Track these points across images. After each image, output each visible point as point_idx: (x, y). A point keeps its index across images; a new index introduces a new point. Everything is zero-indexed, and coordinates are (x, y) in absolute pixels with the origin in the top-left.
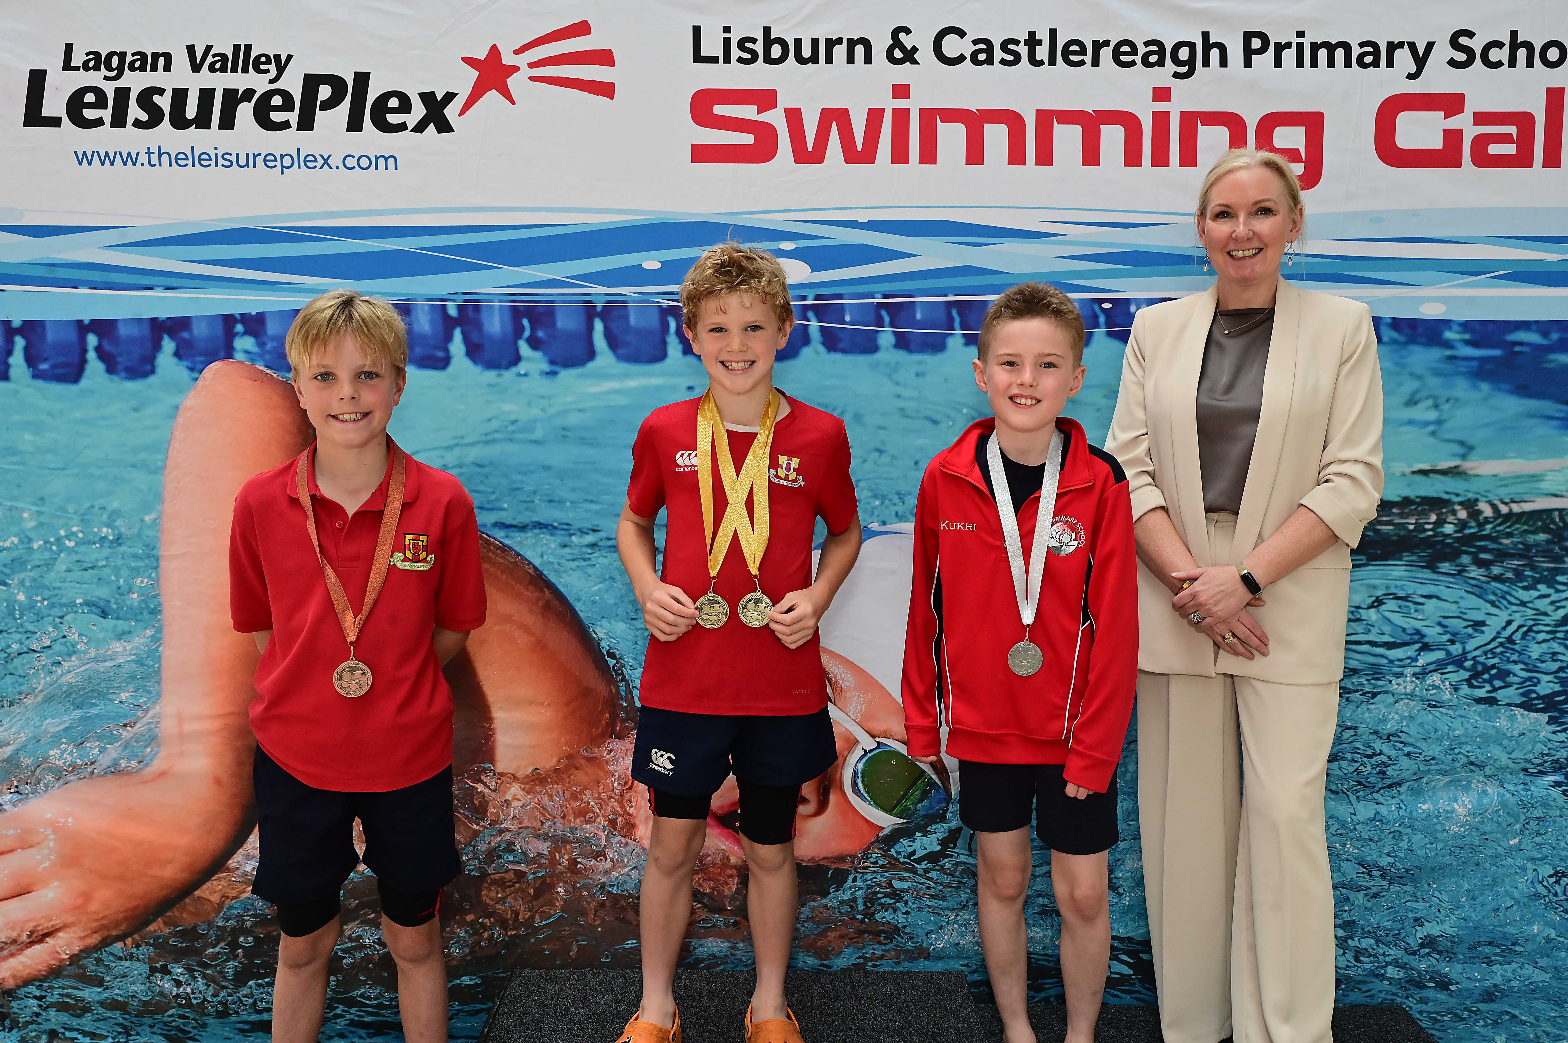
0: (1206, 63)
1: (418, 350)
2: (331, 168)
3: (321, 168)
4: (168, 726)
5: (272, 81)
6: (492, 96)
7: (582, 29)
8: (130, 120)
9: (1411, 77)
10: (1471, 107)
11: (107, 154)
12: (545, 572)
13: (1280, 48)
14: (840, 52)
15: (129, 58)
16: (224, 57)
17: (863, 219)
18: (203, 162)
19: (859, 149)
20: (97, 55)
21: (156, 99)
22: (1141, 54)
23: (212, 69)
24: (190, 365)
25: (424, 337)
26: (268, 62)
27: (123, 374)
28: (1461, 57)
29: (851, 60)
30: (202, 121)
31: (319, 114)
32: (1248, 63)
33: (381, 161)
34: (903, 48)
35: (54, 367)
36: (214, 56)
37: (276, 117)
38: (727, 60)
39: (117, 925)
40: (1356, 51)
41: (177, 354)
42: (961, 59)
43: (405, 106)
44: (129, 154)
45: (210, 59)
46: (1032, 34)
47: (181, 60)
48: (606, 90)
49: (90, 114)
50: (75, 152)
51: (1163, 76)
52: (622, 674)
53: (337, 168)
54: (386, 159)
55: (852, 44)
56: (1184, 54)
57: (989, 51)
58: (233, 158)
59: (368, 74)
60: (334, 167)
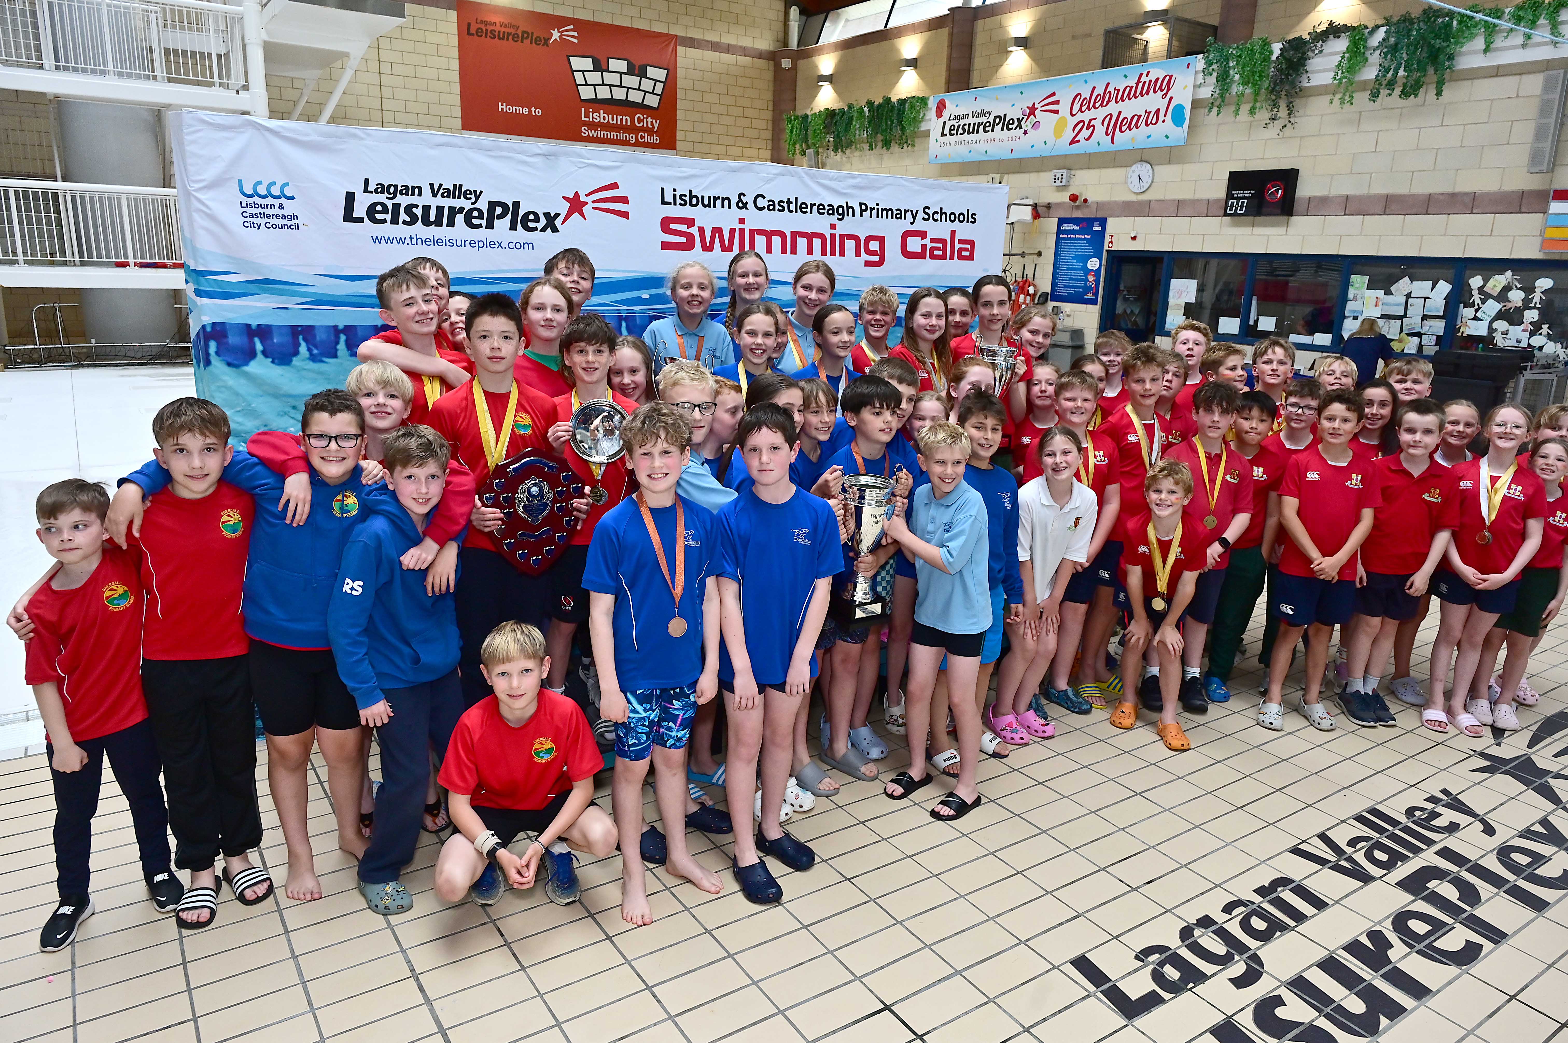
0: (848, 215)
2: (502, 248)
3: (498, 248)
5: (473, 204)
7: (614, 186)
8: (401, 221)
9: (912, 223)
10: (929, 236)
11: (389, 238)
13: (872, 209)
14: (719, 202)
15: (399, 188)
16: (448, 190)
18: (440, 242)
19: (726, 246)
20: (382, 185)
21: (414, 210)
22: (826, 209)
23: (442, 196)
26: (471, 194)
28: (926, 217)
29: (723, 207)
30: (438, 222)
31: (496, 220)
32: (861, 216)
33: (526, 245)
34: (742, 203)
36: (443, 189)
37: (475, 221)
38: (675, 204)
40: (895, 212)
42: (764, 208)
43: (537, 219)
44: (401, 238)
45: (441, 191)
46: (789, 199)
47: (427, 191)
48: (625, 215)
49: (379, 217)
50: (372, 237)
51: (834, 219)
53: (506, 248)
54: (529, 245)
55: (723, 199)
56: (840, 211)
57: (774, 205)
58: (455, 242)
59: (519, 202)
60: (504, 248)
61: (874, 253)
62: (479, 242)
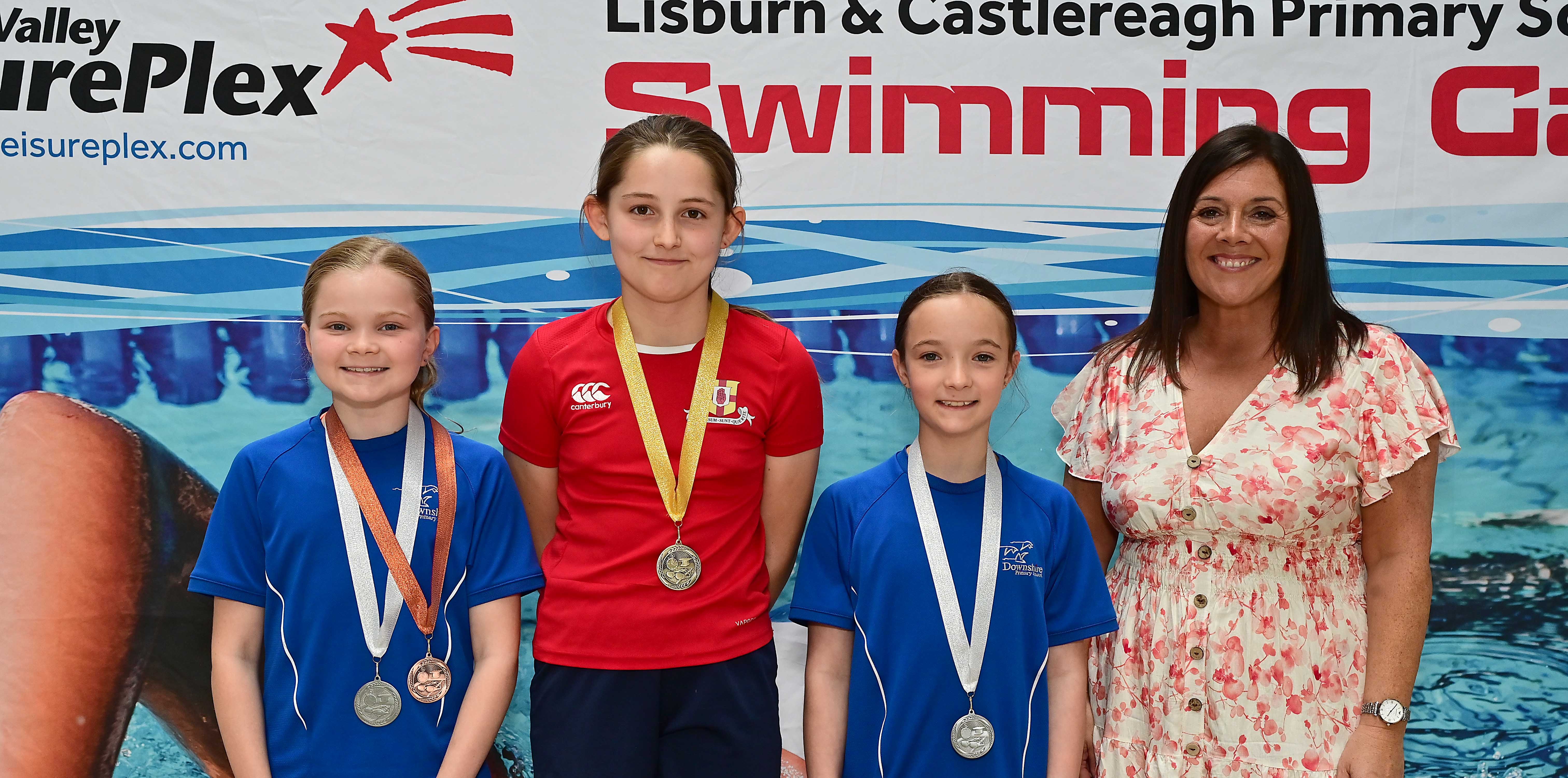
0: (1228, 31)
1: (270, 380)
2: (165, 157)
3: (153, 157)
5: (93, 52)
6: (363, 71)
9: (1474, 46)
10: (1547, 82)
13: (1317, 12)
14: (787, 18)
16: (35, 23)
17: (815, 220)
18: (7, 150)
19: (811, 134)
22: (1149, 19)
23: (20, 37)
25: (277, 363)
26: (90, 29)
28: (1534, 23)
29: (799, 27)
30: (8, 100)
31: (151, 92)
32: (1278, 31)
33: (227, 149)
34: (862, 13)
36: (23, 22)
37: (98, 95)
38: (649, 27)
40: (1408, 16)
42: (932, 26)
43: (257, 83)
45: (18, 26)
48: (501, 64)
51: (1176, 46)
53: (173, 157)
54: (233, 147)
55: (801, 8)
56: (1201, 20)
57: (967, 15)
58: (45, 146)
59: (212, 44)
60: (169, 157)
61: (1330, 142)
62: (105, 143)
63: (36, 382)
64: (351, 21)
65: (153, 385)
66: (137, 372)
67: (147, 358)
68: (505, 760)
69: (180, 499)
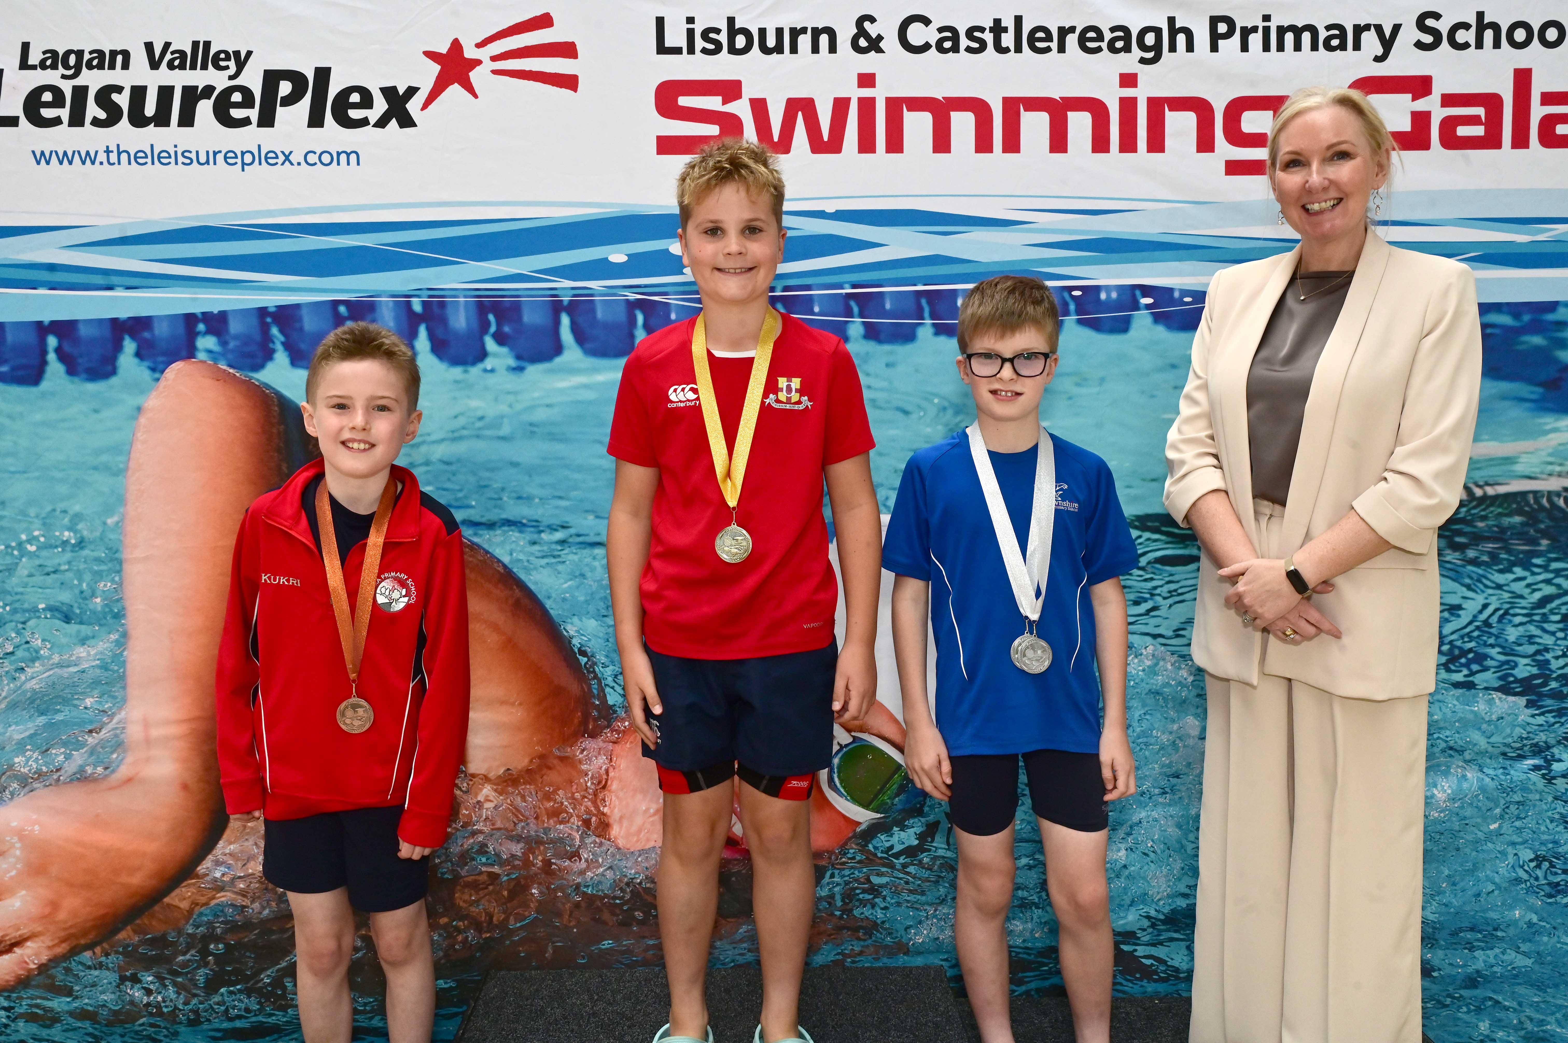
0: (1173, 48)
2: (292, 164)
3: (283, 164)
4: (134, 732)
5: (231, 78)
6: (455, 90)
7: (544, 21)
8: (88, 119)
9: (1378, 59)
10: (1439, 89)
11: (65, 153)
12: (515, 570)
13: (1246, 32)
14: (805, 41)
15: (87, 57)
16: (182, 54)
17: (830, 210)
18: (162, 160)
19: (826, 138)
20: (54, 53)
21: (115, 97)
22: (1107, 39)
23: (171, 66)
24: (151, 365)
26: (228, 58)
27: (84, 376)
28: (1428, 39)
29: (815, 49)
30: (162, 119)
31: (280, 111)
32: (1214, 48)
33: (343, 157)
34: (867, 37)
35: (13, 369)
36: (172, 53)
37: (237, 113)
38: (691, 50)
39: (85, 933)
40: (1323, 34)
41: (138, 355)
42: (926, 47)
43: (367, 101)
44: (88, 153)
45: (168, 56)
46: (997, 22)
47: (139, 58)
48: (570, 82)
49: (47, 113)
50: (33, 152)
51: (1129, 62)
52: (594, 672)
53: (299, 164)
54: (348, 155)
55: (816, 33)
56: (1150, 39)
57: (955, 38)
58: (193, 156)
59: (329, 69)
60: (295, 163)
61: (1257, 140)
62: (243, 153)
63: (190, 352)
64: (443, 49)
65: (286, 353)
66: (273, 342)
67: (282, 331)
68: (580, 658)
69: (311, 447)
